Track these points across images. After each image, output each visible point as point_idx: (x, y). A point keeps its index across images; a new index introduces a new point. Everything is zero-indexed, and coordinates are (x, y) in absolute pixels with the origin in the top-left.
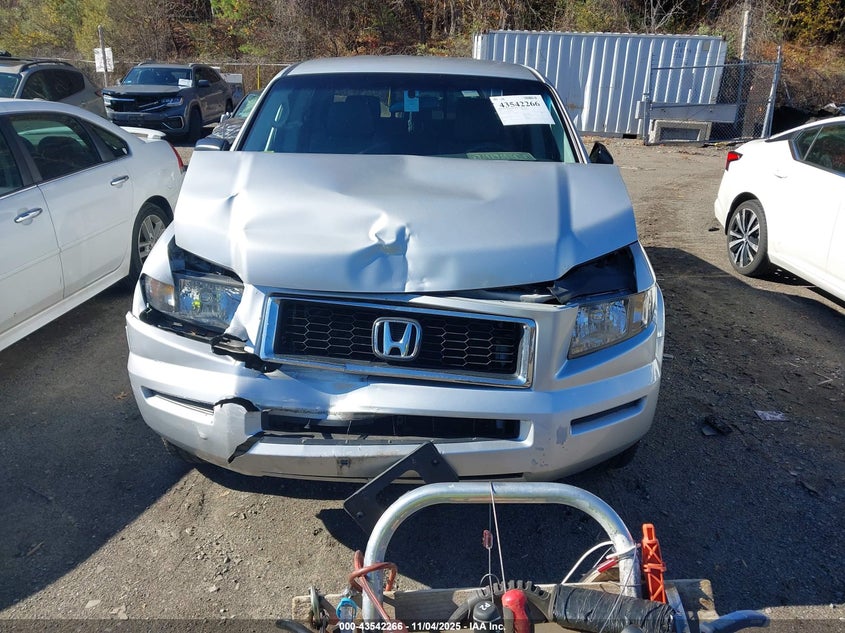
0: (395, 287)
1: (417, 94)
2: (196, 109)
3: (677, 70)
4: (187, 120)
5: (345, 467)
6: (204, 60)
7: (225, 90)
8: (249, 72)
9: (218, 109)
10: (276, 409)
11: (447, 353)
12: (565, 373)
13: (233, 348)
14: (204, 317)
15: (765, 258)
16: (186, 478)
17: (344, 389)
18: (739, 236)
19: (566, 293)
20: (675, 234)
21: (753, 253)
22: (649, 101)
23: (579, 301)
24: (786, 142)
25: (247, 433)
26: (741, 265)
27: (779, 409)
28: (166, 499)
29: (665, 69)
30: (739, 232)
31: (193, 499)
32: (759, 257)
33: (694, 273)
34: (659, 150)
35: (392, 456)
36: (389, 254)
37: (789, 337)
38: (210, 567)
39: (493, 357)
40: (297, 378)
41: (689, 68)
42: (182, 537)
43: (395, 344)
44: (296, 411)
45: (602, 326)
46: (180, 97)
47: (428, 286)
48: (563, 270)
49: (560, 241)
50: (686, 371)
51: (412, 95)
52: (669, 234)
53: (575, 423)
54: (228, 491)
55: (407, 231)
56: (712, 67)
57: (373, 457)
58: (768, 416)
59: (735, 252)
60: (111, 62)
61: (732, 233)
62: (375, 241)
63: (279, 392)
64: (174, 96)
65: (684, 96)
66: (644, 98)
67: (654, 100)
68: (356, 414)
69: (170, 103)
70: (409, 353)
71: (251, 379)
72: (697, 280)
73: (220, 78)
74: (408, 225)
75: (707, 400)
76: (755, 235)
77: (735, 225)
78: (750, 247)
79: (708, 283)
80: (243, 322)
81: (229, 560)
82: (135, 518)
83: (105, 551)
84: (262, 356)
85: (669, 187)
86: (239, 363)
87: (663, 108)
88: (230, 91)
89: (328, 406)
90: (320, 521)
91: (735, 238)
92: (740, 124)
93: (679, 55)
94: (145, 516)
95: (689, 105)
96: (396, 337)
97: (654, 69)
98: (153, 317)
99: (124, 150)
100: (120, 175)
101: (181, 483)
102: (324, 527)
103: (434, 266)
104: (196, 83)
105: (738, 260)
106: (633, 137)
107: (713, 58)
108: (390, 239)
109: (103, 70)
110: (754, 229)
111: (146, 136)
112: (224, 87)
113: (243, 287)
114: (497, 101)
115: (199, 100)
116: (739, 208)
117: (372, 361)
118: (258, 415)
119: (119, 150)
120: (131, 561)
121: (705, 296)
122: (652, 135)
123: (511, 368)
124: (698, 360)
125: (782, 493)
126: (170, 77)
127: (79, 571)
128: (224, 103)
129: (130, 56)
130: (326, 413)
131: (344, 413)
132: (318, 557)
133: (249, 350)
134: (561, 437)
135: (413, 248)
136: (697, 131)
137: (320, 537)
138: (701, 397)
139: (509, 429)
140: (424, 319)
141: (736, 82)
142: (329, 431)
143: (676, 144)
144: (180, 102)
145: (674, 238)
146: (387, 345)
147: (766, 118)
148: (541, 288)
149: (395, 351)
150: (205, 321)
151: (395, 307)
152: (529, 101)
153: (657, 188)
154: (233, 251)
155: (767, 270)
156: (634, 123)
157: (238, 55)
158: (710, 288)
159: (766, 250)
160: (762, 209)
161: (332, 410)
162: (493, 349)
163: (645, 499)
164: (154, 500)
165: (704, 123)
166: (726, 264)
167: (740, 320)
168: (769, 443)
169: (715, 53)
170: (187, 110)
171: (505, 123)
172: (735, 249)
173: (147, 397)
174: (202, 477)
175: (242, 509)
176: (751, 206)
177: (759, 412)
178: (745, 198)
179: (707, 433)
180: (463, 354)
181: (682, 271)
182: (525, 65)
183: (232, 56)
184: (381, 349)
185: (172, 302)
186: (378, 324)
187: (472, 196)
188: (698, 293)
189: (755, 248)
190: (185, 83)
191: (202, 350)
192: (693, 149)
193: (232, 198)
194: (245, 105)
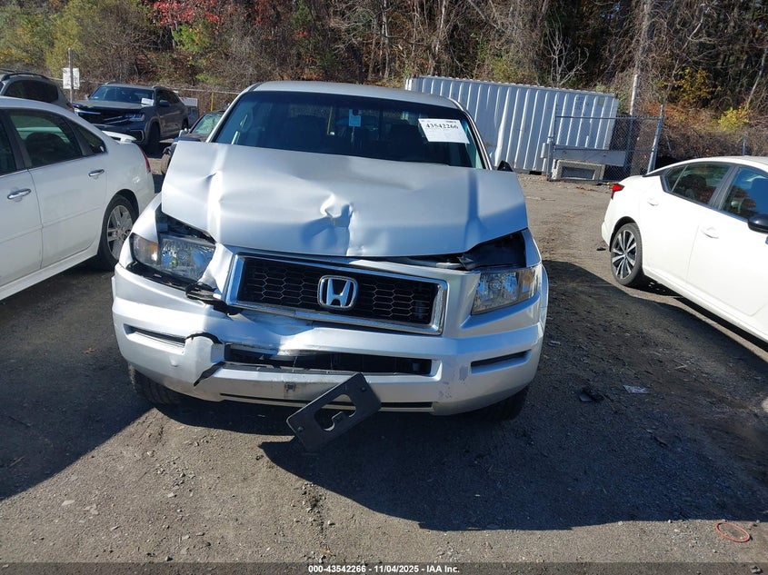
0: (338, 252)
1: (360, 112)
2: (156, 125)
3: (577, 118)
4: (147, 135)
5: (291, 391)
6: (164, 84)
7: (182, 111)
8: (204, 97)
9: (175, 127)
10: (236, 344)
11: (376, 305)
12: (468, 325)
13: (203, 296)
14: (180, 271)
15: (640, 271)
16: (147, 415)
17: (294, 332)
18: (620, 253)
19: (470, 263)
20: (568, 251)
21: (631, 266)
22: (553, 144)
23: (481, 270)
24: (658, 177)
25: (212, 360)
26: (621, 277)
27: (643, 385)
28: (131, 429)
29: (567, 117)
30: (621, 250)
31: (154, 430)
32: (635, 269)
33: (582, 282)
34: (560, 185)
35: (329, 383)
36: (335, 226)
37: (657, 333)
38: (168, 479)
39: (413, 310)
40: (254, 320)
41: (587, 118)
42: (144, 457)
43: (336, 297)
44: (252, 347)
45: (500, 293)
46: (142, 114)
47: (365, 252)
48: (470, 246)
49: (469, 222)
50: (570, 355)
51: (355, 113)
52: (564, 251)
53: (475, 365)
54: (183, 426)
55: (351, 209)
56: (605, 119)
57: (314, 383)
58: (634, 390)
59: (617, 267)
60: (78, 81)
61: (614, 250)
62: (325, 215)
63: (240, 330)
64: (137, 112)
65: (582, 142)
66: (549, 140)
67: (557, 143)
68: (301, 351)
69: (133, 118)
70: (347, 304)
71: (218, 319)
72: (584, 288)
73: (179, 101)
74: (352, 204)
75: (586, 377)
76: (632, 252)
77: (618, 244)
78: (629, 263)
79: (593, 291)
80: (213, 274)
81: (184, 475)
82: (103, 442)
83: (78, 465)
84: (228, 302)
85: (567, 215)
86: (208, 306)
87: (564, 150)
88: (186, 112)
89: (279, 345)
90: (262, 450)
91: (617, 255)
92: (629, 168)
93: (579, 107)
94: (112, 441)
95: (586, 149)
96: (337, 290)
97: (558, 117)
98: (138, 268)
99: (102, 148)
100: (98, 169)
101: (143, 418)
102: (265, 455)
103: (370, 238)
104: (157, 103)
105: (619, 273)
106: (538, 173)
107: (607, 112)
108: (336, 214)
109: (69, 87)
110: (632, 247)
111: (119, 139)
112: (182, 108)
113: (215, 248)
114: (424, 123)
115: (160, 117)
116: (620, 231)
117: (317, 310)
118: (222, 347)
119: (97, 148)
120: (100, 473)
121: (590, 300)
122: (555, 172)
123: (427, 319)
124: (580, 347)
125: (639, 444)
126: (134, 96)
127: (55, 479)
128: (181, 121)
129: (97, 77)
130: (277, 350)
131: (292, 351)
132: (260, 475)
133: (217, 296)
134: (463, 376)
135: (355, 222)
136: (593, 172)
137: (261, 462)
138: (582, 374)
139: (423, 366)
140: (360, 278)
141: (625, 133)
142: (279, 364)
143: (575, 181)
144: (142, 118)
145: (567, 255)
146: (330, 297)
147: (650, 164)
148: (452, 258)
149: (336, 302)
150: (181, 274)
151: (338, 269)
152: (450, 124)
153: (556, 215)
154: (209, 218)
155: (642, 281)
156: (540, 161)
157: (195, 82)
158: (594, 294)
159: (641, 264)
160: (638, 231)
161: (282, 348)
162: (414, 304)
163: (530, 444)
164: (120, 430)
165: (598, 165)
166: (609, 276)
167: (617, 319)
168: (632, 409)
169: (608, 107)
170: (148, 125)
171: (429, 140)
172: (617, 264)
173: (128, 333)
174: (160, 415)
175: (196, 439)
176: (630, 228)
177: (627, 387)
178: (626, 221)
179: (583, 400)
180: (389, 307)
181: (573, 280)
182: (450, 98)
183: (189, 82)
184: (324, 299)
185: (155, 257)
186: (323, 281)
187: (403, 187)
188: (584, 297)
189: (633, 263)
190: (147, 102)
191: (178, 296)
192: (590, 187)
193: (210, 177)
194: (201, 125)
